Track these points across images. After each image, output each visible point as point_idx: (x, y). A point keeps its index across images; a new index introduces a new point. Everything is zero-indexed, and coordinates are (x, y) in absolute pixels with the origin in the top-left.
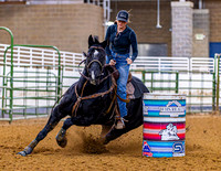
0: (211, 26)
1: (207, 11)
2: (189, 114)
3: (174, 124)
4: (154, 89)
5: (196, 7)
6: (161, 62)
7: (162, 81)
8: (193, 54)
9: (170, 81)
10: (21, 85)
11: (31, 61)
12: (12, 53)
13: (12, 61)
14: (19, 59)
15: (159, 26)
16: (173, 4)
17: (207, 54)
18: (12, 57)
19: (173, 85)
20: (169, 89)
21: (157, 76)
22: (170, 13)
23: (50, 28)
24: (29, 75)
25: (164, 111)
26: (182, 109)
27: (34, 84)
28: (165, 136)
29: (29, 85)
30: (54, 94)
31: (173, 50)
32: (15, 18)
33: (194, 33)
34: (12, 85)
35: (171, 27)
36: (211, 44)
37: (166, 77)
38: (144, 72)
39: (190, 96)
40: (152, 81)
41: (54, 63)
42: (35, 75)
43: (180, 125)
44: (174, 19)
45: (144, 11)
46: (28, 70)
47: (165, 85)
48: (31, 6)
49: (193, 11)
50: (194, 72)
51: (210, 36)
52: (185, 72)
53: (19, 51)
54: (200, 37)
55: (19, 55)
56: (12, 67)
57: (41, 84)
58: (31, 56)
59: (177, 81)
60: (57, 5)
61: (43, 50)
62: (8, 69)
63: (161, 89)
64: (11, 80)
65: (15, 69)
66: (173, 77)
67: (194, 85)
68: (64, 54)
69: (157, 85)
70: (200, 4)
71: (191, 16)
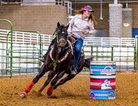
0: (134, 18)
1: (131, 9)
3: (109, 79)
4: (98, 57)
5: (124, 7)
6: (102, 40)
7: (103, 52)
8: (123, 35)
9: (108, 52)
10: (17, 55)
11: (23, 40)
12: (12, 35)
13: (12, 40)
14: (16, 39)
15: (101, 18)
16: (110, 5)
17: (131, 35)
18: (12, 38)
19: (110, 54)
20: (108, 57)
21: (100, 49)
22: (108, 11)
23: (35, 20)
24: (22, 49)
25: (103, 72)
27: (25, 54)
28: (103, 87)
29: (22, 55)
30: (37, 60)
31: (110, 33)
32: (14, 13)
33: (123, 22)
34: (11, 55)
35: (109, 19)
36: (133, 29)
37: (105, 49)
38: (92, 47)
39: (120, 61)
40: (97, 52)
41: (37, 41)
42: (25, 49)
43: (112, 80)
44: (110, 14)
46: (22, 45)
47: (105, 54)
48: (23, 6)
49: (122, 9)
50: (123, 47)
51: (133, 24)
52: (118, 46)
53: (16, 34)
54: (127, 25)
55: (16, 37)
56: (12, 44)
57: (29, 54)
58: (23, 37)
59: (112, 52)
60: (40, 6)
61: (31, 33)
62: (9, 45)
63: (103, 57)
64: (11, 52)
66: (110, 49)
67: (123, 54)
68: (43, 36)
69: (100, 54)
70: (127, 5)
71: (121, 12)
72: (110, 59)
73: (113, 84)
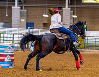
0: (27, 16)
1: (26, 10)
3: (10, 55)
4: (4, 40)
5: (22, 9)
6: (7, 30)
7: (7, 37)
8: (20, 27)
9: (10, 37)
15: (7, 15)
16: (13, 7)
17: (25, 27)
20: (10, 40)
22: (11, 11)
31: (12, 25)
35: (11, 16)
36: (27, 23)
37: (9, 36)
49: (20, 10)
51: (27, 20)
52: (17, 34)
54: (23, 20)
59: (13, 37)
63: (7, 40)
69: (5, 39)
70: (23, 7)
72: (12, 42)
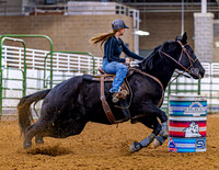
2: (210, 113)
11: (69, 65)
12: (51, 58)
13: (51, 66)
14: (58, 65)
19: (196, 88)
25: (188, 111)
26: (204, 109)
32: (55, 27)
33: (215, 41)
34: (51, 87)
39: (211, 98)
40: (177, 84)
41: (89, 68)
43: (202, 124)
44: (196, 29)
45: (170, 21)
46: (66, 73)
47: (189, 88)
48: (68, 16)
50: (214, 76)
53: (58, 57)
55: (58, 61)
56: (52, 71)
58: (69, 62)
60: (92, 16)
61: (79, 56)
62: (48, 73)
64: (51, 83)
65: (54, 73)
68: (98, 60)
71: (211, 26)
73: (203, 129)
